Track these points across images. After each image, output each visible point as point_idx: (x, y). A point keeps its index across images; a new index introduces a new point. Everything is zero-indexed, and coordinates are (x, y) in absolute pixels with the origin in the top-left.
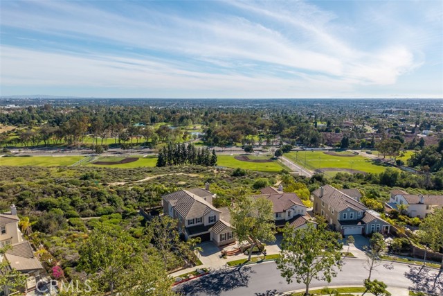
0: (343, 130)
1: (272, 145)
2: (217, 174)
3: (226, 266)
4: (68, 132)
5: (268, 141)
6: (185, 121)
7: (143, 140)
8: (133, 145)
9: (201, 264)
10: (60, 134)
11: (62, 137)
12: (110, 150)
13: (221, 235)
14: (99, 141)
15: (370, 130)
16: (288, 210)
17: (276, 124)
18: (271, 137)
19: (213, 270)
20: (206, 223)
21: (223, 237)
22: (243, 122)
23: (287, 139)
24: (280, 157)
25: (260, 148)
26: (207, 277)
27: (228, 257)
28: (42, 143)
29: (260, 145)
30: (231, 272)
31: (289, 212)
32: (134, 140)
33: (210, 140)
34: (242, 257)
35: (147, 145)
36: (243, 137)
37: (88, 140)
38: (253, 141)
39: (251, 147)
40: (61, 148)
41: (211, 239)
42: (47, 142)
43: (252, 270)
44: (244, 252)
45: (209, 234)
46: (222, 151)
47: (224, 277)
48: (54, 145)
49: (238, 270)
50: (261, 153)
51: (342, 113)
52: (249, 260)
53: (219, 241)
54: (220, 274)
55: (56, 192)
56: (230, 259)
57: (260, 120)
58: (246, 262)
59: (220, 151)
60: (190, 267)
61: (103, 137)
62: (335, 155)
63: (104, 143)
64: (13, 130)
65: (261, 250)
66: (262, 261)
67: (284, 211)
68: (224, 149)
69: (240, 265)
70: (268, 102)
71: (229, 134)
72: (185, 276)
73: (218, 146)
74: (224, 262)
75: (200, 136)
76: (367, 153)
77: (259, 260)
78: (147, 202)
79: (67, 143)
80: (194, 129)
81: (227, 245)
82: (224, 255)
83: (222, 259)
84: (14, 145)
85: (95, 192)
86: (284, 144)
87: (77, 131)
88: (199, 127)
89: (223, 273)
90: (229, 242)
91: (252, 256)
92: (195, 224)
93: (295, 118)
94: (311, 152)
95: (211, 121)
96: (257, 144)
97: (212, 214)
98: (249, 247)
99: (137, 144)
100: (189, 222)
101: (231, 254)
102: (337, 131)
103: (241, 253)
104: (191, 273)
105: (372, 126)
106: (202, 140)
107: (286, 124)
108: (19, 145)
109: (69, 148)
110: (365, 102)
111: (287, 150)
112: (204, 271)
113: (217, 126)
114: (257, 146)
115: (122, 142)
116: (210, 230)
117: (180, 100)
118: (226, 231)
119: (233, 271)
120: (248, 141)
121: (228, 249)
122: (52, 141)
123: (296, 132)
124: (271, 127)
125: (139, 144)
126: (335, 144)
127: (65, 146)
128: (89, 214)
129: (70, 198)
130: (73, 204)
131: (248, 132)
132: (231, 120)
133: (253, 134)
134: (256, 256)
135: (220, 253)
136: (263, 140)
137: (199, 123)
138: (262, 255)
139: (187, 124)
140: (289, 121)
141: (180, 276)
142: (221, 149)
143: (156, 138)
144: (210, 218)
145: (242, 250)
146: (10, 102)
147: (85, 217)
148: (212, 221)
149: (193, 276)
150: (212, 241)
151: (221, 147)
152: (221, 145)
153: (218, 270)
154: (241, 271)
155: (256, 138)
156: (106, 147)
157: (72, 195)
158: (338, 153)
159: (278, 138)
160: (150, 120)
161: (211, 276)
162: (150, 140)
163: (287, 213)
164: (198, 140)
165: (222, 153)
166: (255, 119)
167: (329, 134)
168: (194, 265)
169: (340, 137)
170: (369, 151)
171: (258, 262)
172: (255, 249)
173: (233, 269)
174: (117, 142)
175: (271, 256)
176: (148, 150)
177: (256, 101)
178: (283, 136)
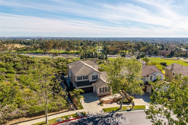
0: (170, 49)
1: (135, 55)
2: (106, 62)
3: (102, 111)
4: (45, 47)
5: (133, 53)
6: (95, 44)
7: (76, 51)
8: (72, 53)
9: (82, 108)
10: (41, 48)
11: (42, 49)
12: (61, 55)
13: (100, 89)
14: (57, 51)
15: (184, 50)
16: (151, 75)
17: (137, 46)
18: (135, 51)
19: (91, 114)
20: (90, 79)
21: (101, 90)
22: (121, 45)
23: (142, 52)
24: (139, 60)
25: (129, 56)
26: (85, 120)
27: (104, 105)
28: (34, 51)
29: (129, 55)
30: (105, 117)
31: (151, 77)
32: (72, 51)
33: (106, 52)
34: (115, 105)
35: (77, 53)
36: (121, 51)
37: (53, 51)
38: (126, 53)
39: (125, 55)
40: (41, 54)
41: (94, 91)
42: (36, 51)
43: (123, 116)
44: (117, 102)
45: (92, 87)
46: (111, 57)
47: (99, 121)
48: (39, 52)
49: (111, 116)
50: (129, 58)
51: (169, 43)
52: (120, 108)
53: (98, 92)
54: (96, 118)
55: (6, 59)
56: (105, 106)
57: (129, 45)
58: (118, 110)
59: (109, 56)
60: (72, 110)
61: (59, 49)
62: (167, 59)
63: (59, 52)
64: (25, 47)
65: (130, 102)
66: (131, 110)
67: (148, 76)
68: (111, 56)
69: (113, 112)
70: (133, 38)
71: (114, 49)
72: (66, 117)
73: (109, 55)
74: (100, 108)
75: (101, 51)
76: (184, 59)
77: (129, 109)
78: (61, 69)
79: (44, 52)
80: (99, 48)
81: (105, 96)
82: (101, 103)
83: (100, 106)
84: (23, 52)
85: (30, 61)
86: (141, 54)
87: (48, 47)
88: (101, 47)
89: (99, 117)
90: (106, 94)
91: (123, 106)
92: (83, 80)
93: (147, 43)
94: (154, 58)
95: (107, 44)
96: (128, 54)
97: (95, 74)
98: (121, 99)
99: (73, 53)
100: (78, 78)
101: (107, 102)
102: (167, 50)
103: (115, 102)
104: (72, 115)
105: (185, 48)
106: (102, 52)
107: (142, 46)
108: (25, 52)
109: (45, 54)
110: (180, 39)
111: (142, 56)
112: (84, 115)
113: (109, 46)
114: (128, 55)
115: (67, 51)
116: (93, 84)
117: (94, 38)
118: (104, 86)
119: (107, 116)
120: (123, 53)
121: (105, 99)
122: (38, 51)
123: (147, 49)
124: (135, 47)
125: (74, 53)
126: (166, 55)
127: (43, 53)
128: (22, 73)
129: (14, 63)
130: (14, 67)
131: (123, 49)
132: (116, 44)
133: (126, 50)
134: (126, 105)
135: (98, 102)
136: (131, 52)
137: (101, 46)
138: (131, 105)
139: (96, 46)
140: (143, 44)
141: (62, 117)
142: (110, 56)
143: (81, 51)
144: (93, 76)
145: (115, 101)
146: (28, 38)
147: (20, 74)
148: (95, 79)
149: (73, 118)
150: (94, 93)
151: (110, 55)
152: (110, 54)
153: (95, 114)
154: (114, 116)
155: (127, 52)
156: (59, 54)
157: (15, 62)
158: (168, 58)
159: (138, 52)
160: (80, 44)
161: (88, 119)
162: (79, 52)
163: (149, 77)
164: (100, 52)
165: (110, 57)
166: (127, 44)
167: (163, 51)
168: (77, 109)
169: (169, 52)
170: (185, 58)
171: (128, 111)
172: (125, 100)
173: (108, 114)
174: (65, 52)
175: (138, 106)
176: (78, 55)
177: (128, 38)
178: (140, 51)
